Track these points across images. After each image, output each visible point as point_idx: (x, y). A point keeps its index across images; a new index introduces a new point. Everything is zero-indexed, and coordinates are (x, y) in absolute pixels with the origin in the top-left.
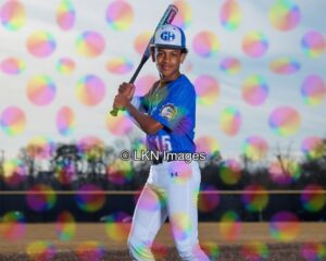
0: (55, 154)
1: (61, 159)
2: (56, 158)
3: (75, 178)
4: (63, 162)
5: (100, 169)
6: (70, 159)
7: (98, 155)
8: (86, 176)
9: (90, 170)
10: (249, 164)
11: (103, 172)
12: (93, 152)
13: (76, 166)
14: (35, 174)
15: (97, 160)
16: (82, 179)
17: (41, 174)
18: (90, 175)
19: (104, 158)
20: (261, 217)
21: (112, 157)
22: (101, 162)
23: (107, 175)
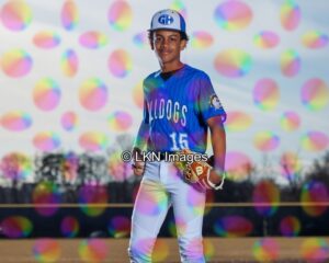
0: (40, 164)
1: (47, 169)
2: (42, 168)
3: (62, 190)
4: (49, 173)
5: (90, 180)
6: (57, 169)
7: (88, 165)
8: (74, 189)
9: (79, 181)
10: (252, 174)
11: (94, 183)
12: (82, 162)
13: (64, 177)
14: (19, 186)
15: (86, 170)
16: (71, 192)
17: (25, 186)
18: (79, 187)
19: (94, 168)
20: (265, 232)
21: (102, 167)
22: (91, 172)
23: (97, 187)
